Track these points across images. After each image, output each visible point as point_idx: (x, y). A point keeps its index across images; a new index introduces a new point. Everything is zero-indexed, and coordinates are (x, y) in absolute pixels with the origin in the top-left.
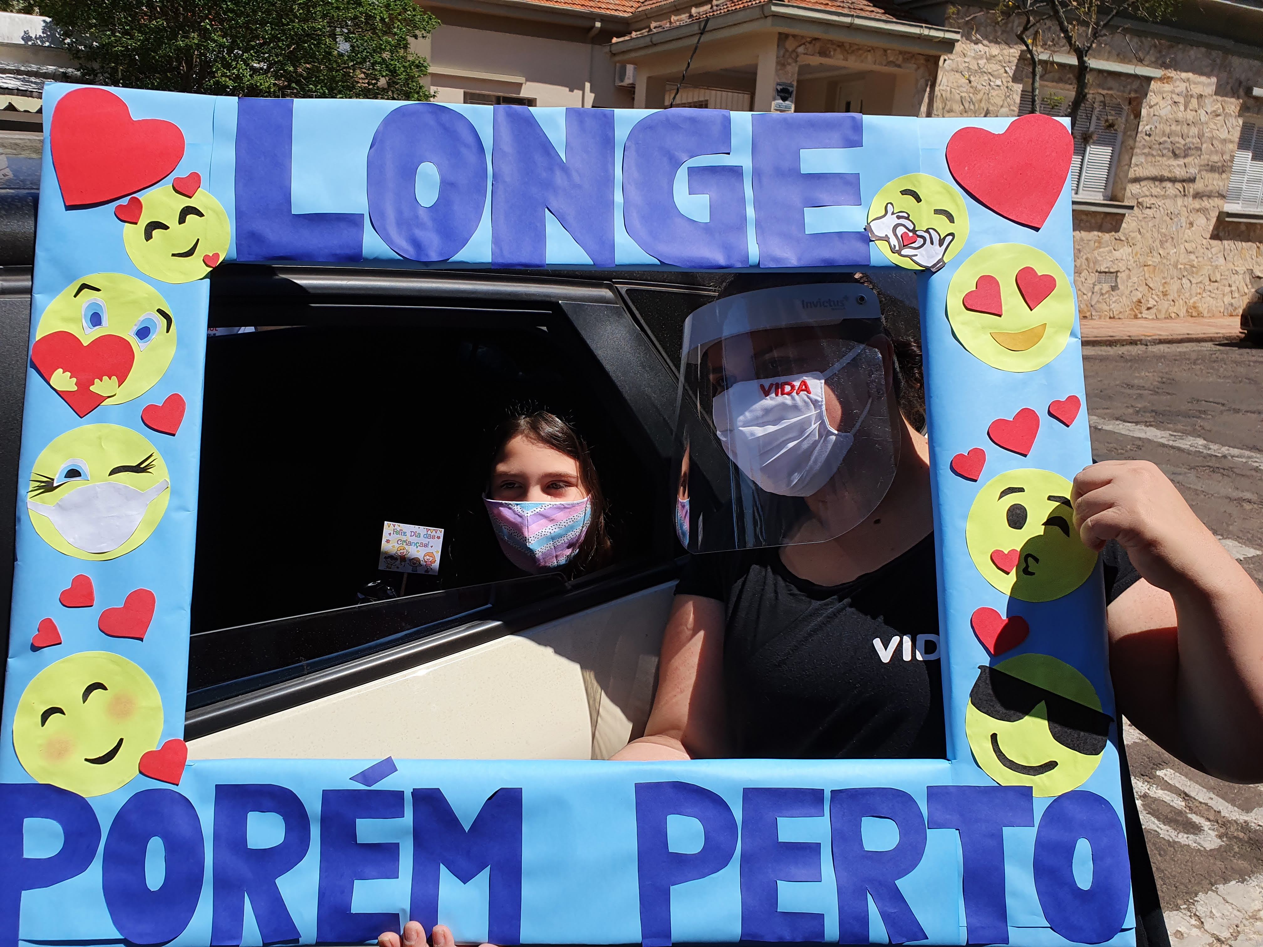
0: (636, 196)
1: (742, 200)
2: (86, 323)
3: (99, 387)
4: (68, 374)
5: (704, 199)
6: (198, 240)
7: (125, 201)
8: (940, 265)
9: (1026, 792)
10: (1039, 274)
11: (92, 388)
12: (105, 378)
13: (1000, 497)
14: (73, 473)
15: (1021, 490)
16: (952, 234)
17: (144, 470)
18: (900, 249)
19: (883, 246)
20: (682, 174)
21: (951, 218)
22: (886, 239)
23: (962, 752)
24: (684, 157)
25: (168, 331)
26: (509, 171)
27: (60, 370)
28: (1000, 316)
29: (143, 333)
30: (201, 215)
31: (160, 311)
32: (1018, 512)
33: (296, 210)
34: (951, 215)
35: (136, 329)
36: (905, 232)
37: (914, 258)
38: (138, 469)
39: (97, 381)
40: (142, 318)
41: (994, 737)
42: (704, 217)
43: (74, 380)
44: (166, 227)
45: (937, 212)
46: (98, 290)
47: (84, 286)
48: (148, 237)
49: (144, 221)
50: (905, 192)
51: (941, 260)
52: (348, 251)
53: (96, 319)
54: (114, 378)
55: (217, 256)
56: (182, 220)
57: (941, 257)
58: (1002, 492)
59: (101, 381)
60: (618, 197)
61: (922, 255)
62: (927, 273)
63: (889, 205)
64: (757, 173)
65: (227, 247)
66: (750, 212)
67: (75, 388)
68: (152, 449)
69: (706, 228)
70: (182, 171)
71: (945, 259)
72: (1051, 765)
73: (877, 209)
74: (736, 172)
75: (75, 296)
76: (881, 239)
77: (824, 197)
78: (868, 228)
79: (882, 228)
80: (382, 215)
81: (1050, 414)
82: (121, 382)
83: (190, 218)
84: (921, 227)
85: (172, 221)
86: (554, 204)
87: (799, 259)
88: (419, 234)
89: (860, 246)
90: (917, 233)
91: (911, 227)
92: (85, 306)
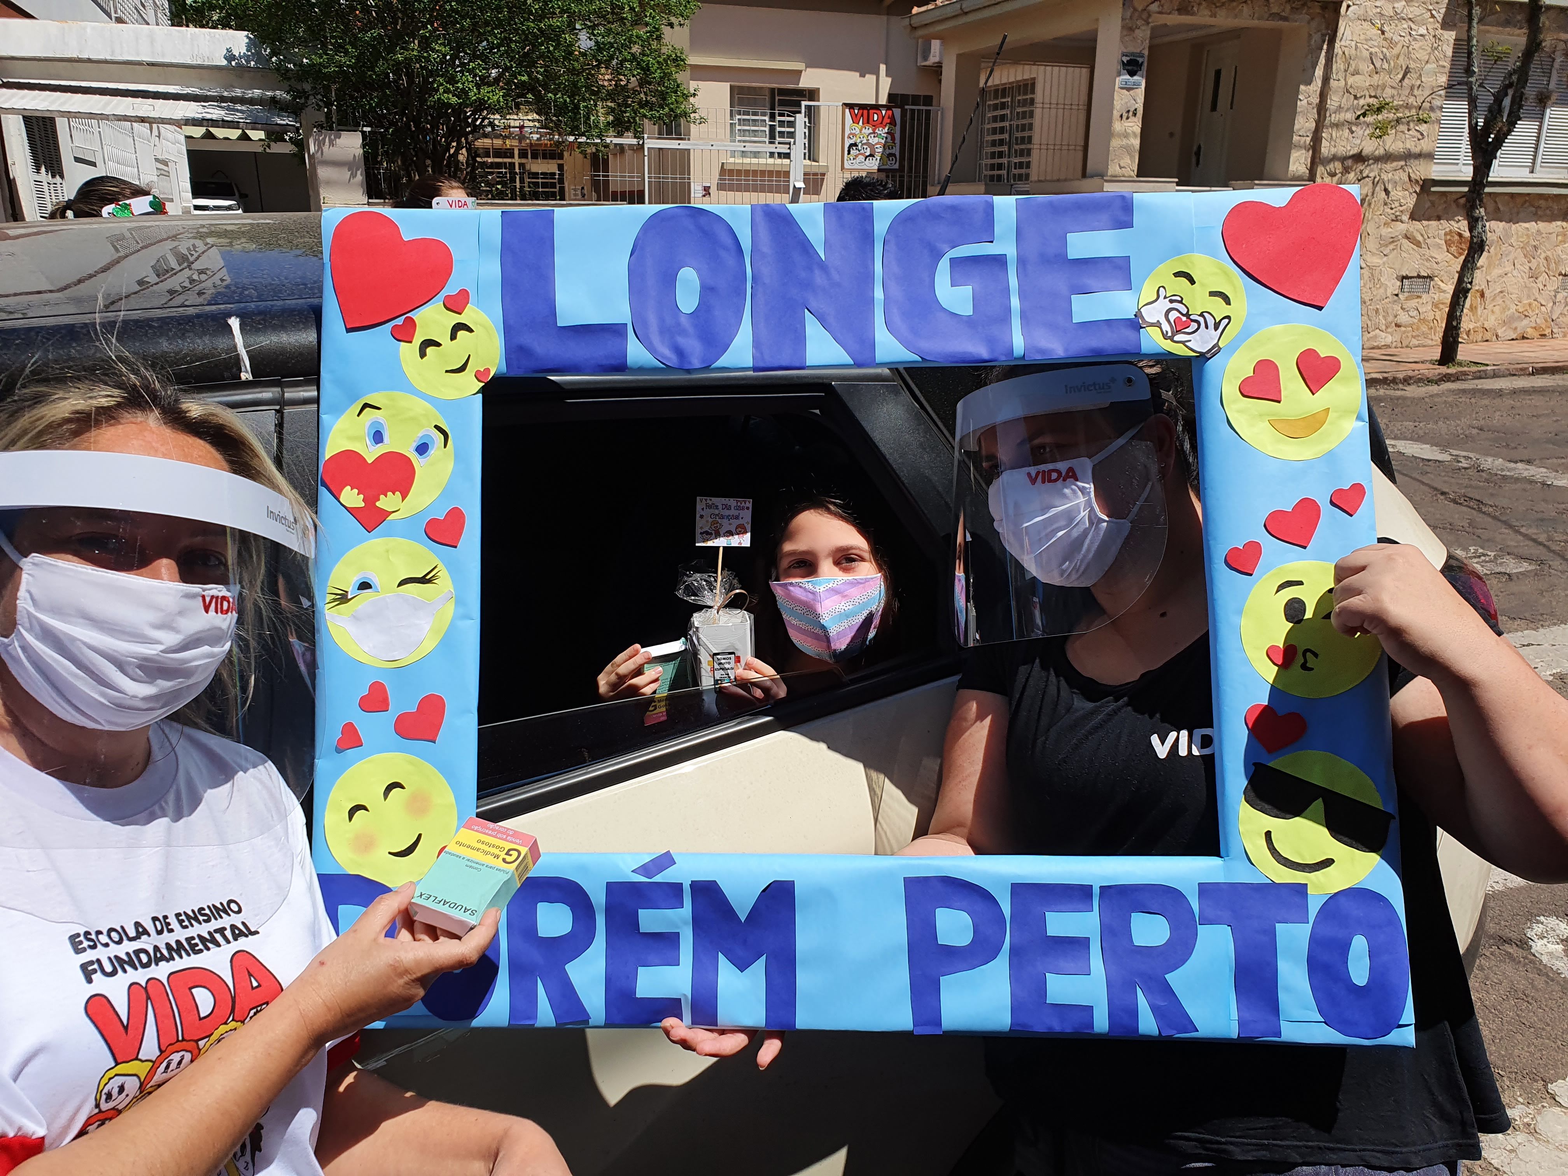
0: (896, 291)
1: (1007, 290)
2: (369, 441)
3: (385, 502)
4: (356, 491)
5: (966, 291)
6: (469, 356)
7: (400, 321)
8: (1215, 350)
9: (1301, 890)
10: (1322, 356)
11: (378, 504)
12: (390, 494)
13: (1278, 591)
14: (365, 586)
15: (1300, 583)
16: (1228, 317)
17: (429, 581)
18: (1173, 335)
19: (1154, 334)
20: (944, 267)
21: (1227, 300)
22: (1158, 325)
23: (1234, 849)
24: (945, 247)
25: (445, 446)
26: (768, 272)
27: (348, 488)
28: (1279, 402)
29: (422, 449)
30: (470, 330)
31: (436, 427)
32: (1296, 605)
33: (560, 324)
34: (1227, 297)
35: (415, 445)
36: (1178, 317)
37: (1187, 344)
38: (423, 580)
39: (382, 497)
40: (420, 434)
41: (1268, 834)
42: (966, 310)
43: (362, 496)
44: (438, 345)
45: (1212, 294)
46: (379, 409)
47: (366, 406)
48: (423, 354)
49: (418, 340)
50: (1177, 274)
51: (1216, 345)
52: (613, 362)
53: (378, 437)
54: (398, 493)
55: (487, 370)
56: (453, 337)
57: (1216, 341)
58: (1279, 586)
59: (386, 496)
60: (879, 294)
61: (1195, 340)
62: (1203, 357)
63: (1161, 289)
64: (1022, 261)
65: (498, 361)
66: (1015, 302)
67: (363, 505)
68: (436, 561)
69: (969, 322)
70: (451, 288)
71: (1221, 344)
72: (1328, 863)
73: (1148, 292)
74: (1000, 261)
75: (358, 415)
76: (1152, 325)
77: (1091, 282)
78: (1139, 314)
79: (1153, 314)
80: (645, 324)
81: (1332, 503)
82: (404, 497)
83: (461, 334)
84: (1195, 311)
85: (443, 337)
86: (813, 304)
87: (1066, 350)
88: (681, 341)
89: (1130, 334)
90: (1192, 317)
91: (1184, 311)
92: (368, 424)
